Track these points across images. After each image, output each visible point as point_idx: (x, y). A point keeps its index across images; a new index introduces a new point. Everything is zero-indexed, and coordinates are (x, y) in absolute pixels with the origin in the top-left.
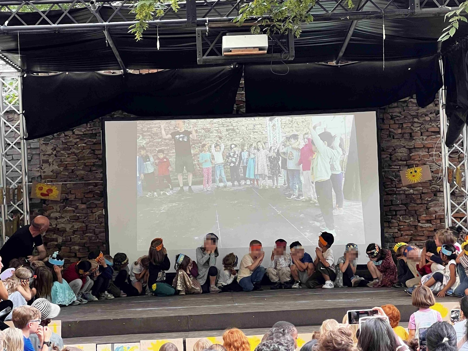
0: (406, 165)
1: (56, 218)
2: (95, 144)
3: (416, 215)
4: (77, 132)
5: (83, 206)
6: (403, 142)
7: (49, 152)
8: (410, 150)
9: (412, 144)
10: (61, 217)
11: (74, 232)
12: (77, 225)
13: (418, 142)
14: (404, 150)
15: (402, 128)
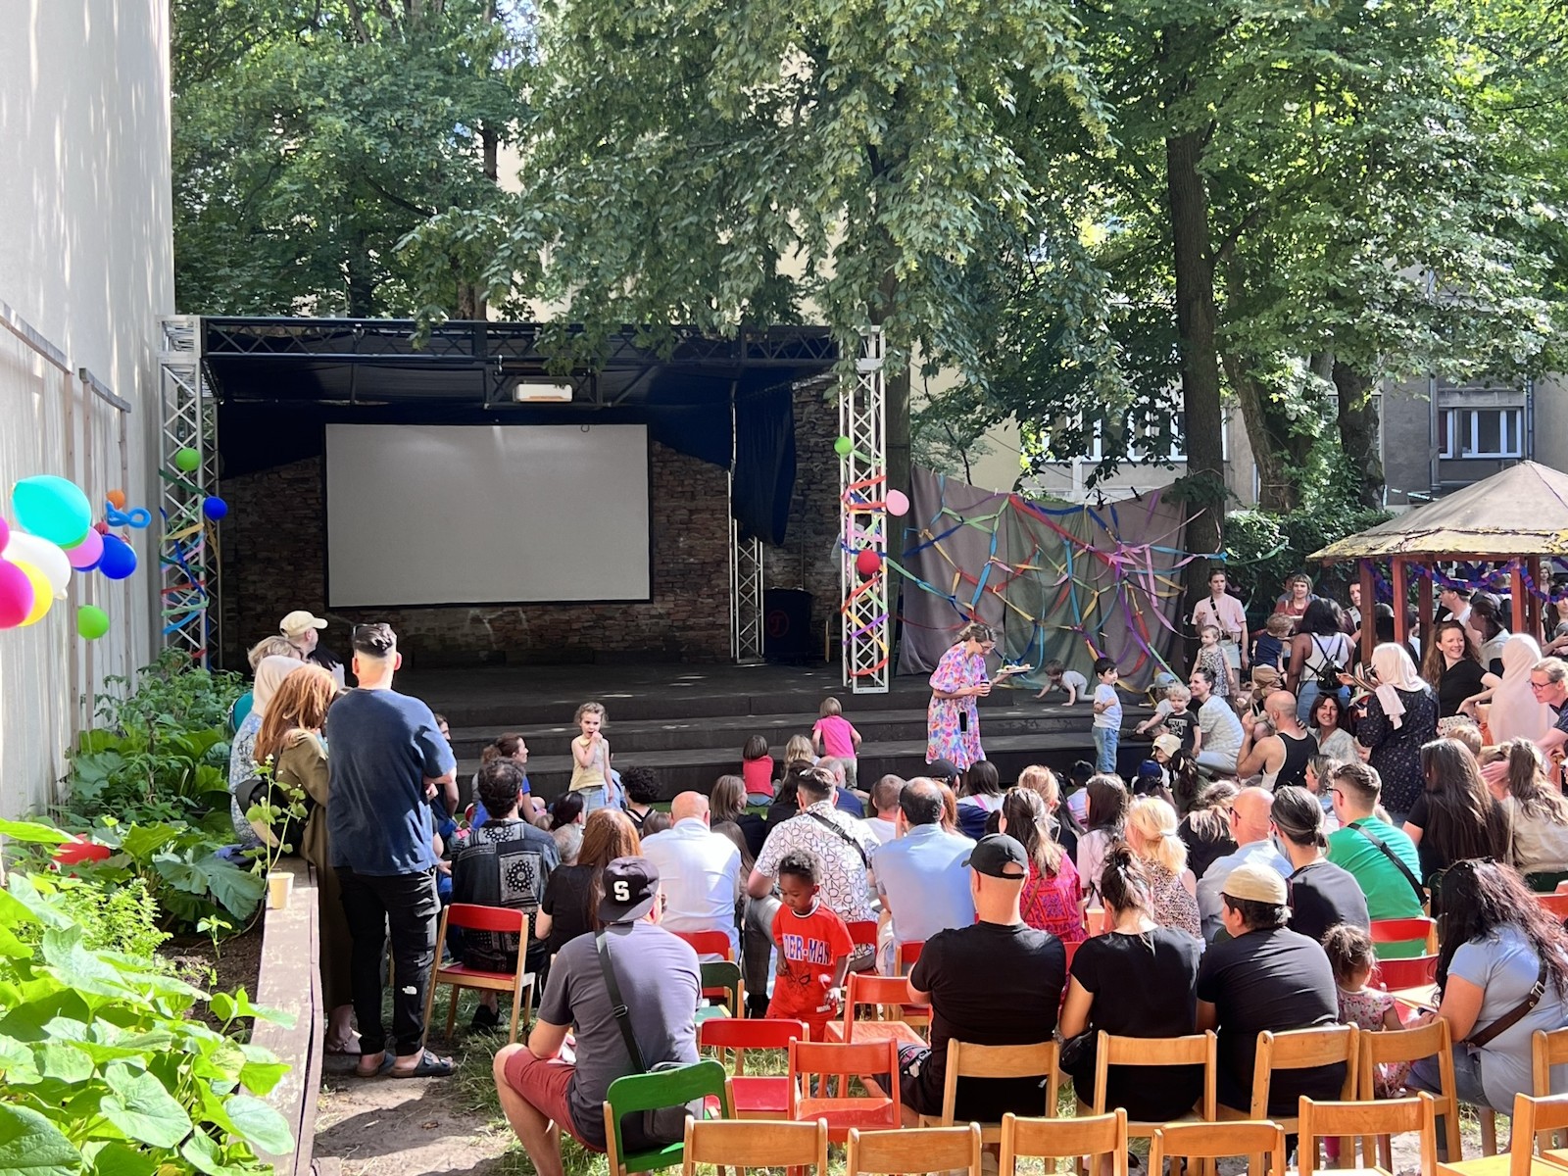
0: (688, 529)
1: (254, 582)
2: (307, 491)
3: (696, 588)
4: (284, 476)
5: (290, 568)
6: (683, 502)
7: (248, 499)
8: (691, 512)
9: (692, 505)
10: (262, 581)
11: (277, 601)
12: (282, 592)
13: (700, 503)
14: (685, 512)
15: (683, 485)
